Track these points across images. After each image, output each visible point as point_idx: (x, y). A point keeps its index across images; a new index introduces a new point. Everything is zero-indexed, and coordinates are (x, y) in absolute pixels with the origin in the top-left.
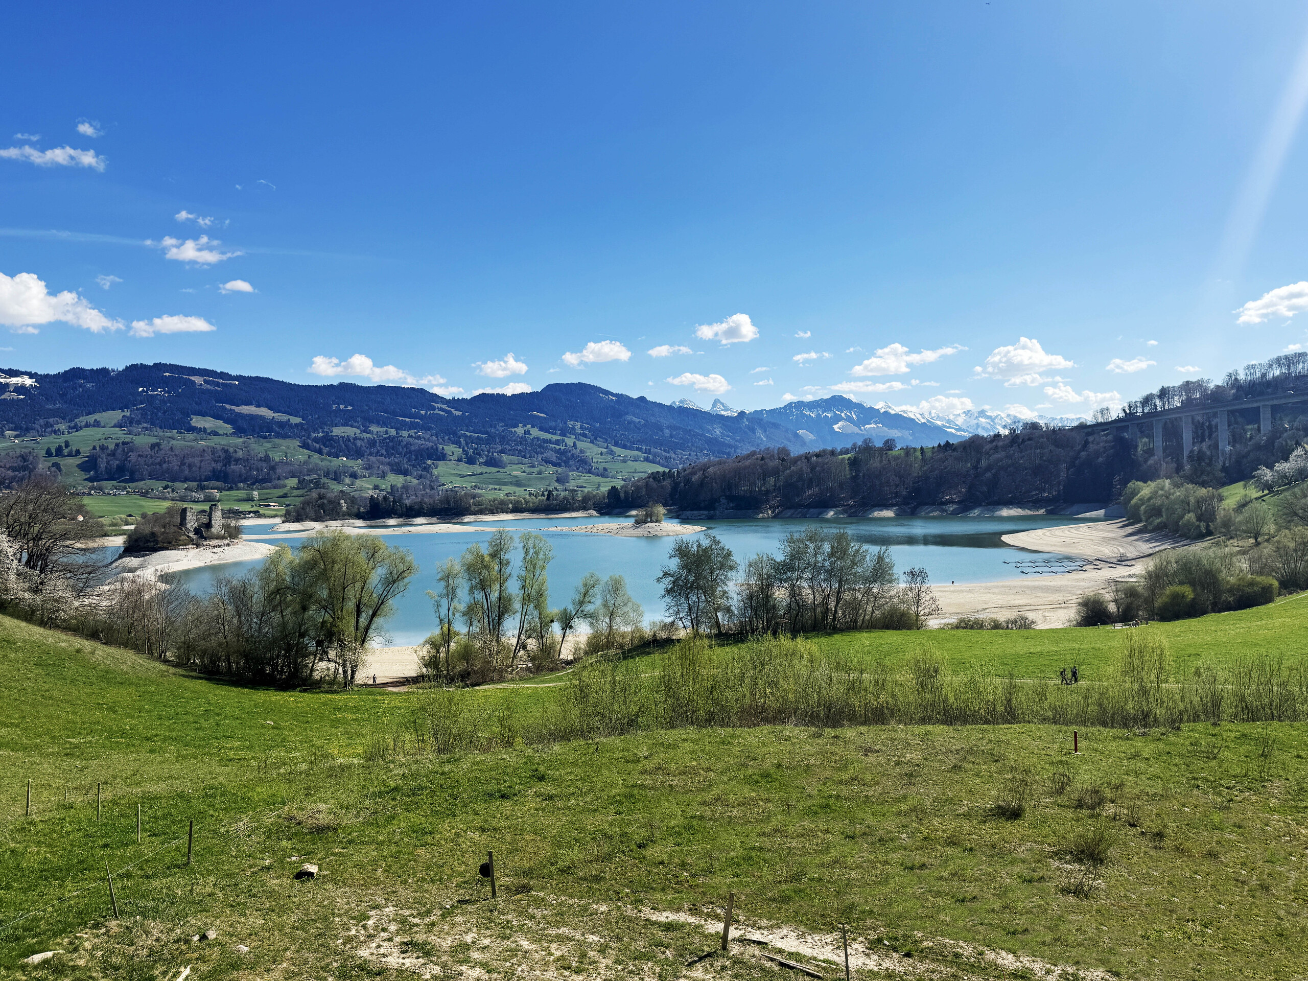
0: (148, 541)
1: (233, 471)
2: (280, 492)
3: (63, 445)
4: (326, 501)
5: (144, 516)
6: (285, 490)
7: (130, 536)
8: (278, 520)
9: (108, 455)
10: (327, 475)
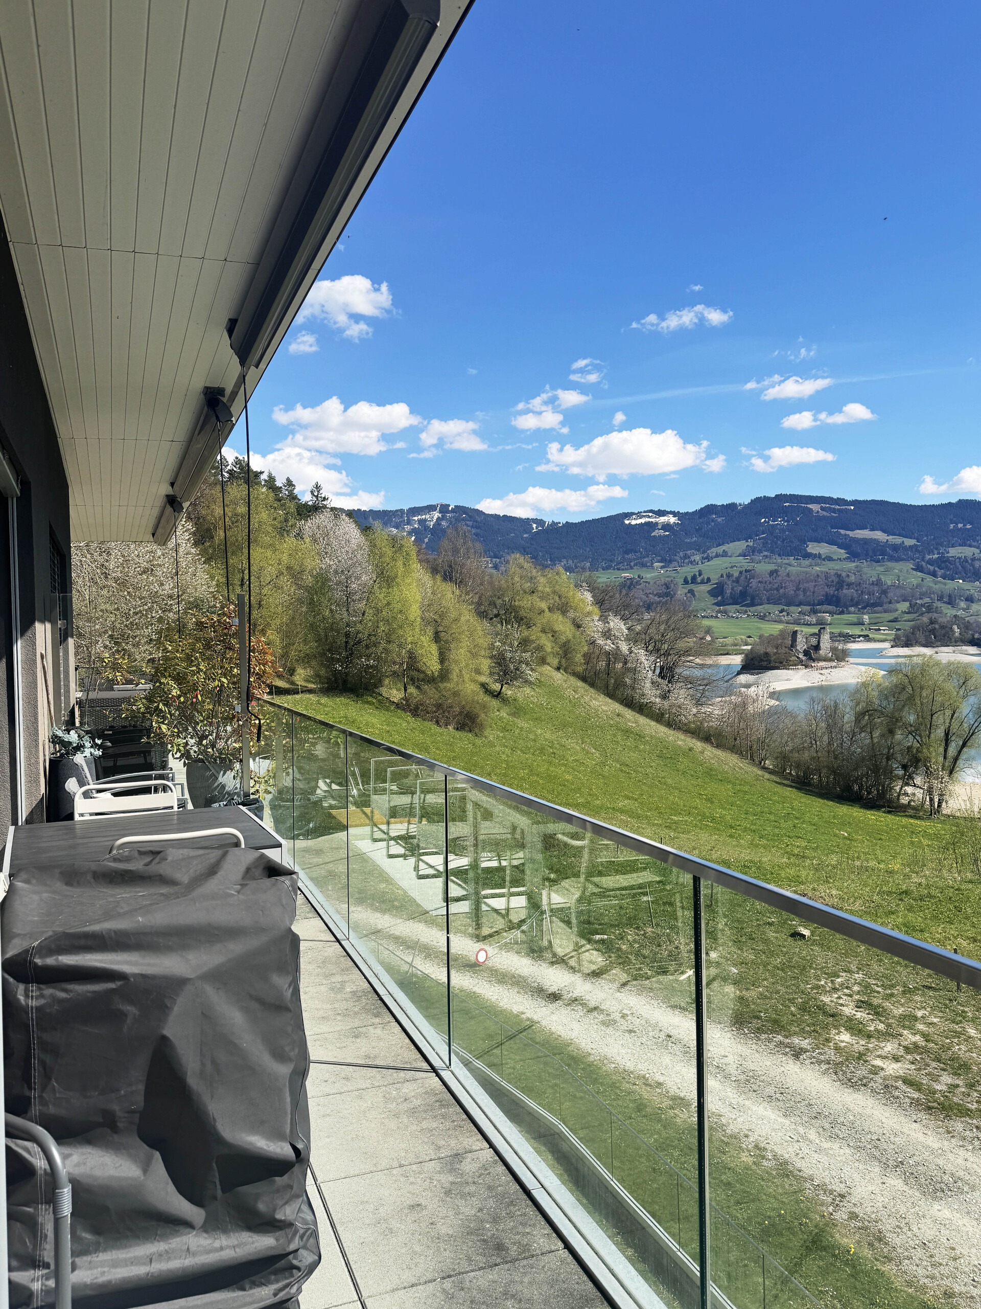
0: (762, 660)
1: (845, 595)
2: (891, 616)
3: (697, 574)
4: (937, 626)
5: (761, 637)
6: (895, 615)
7: (746, 655)
8: (887, 645)
9: (733, 581)
10: (940, 598)
